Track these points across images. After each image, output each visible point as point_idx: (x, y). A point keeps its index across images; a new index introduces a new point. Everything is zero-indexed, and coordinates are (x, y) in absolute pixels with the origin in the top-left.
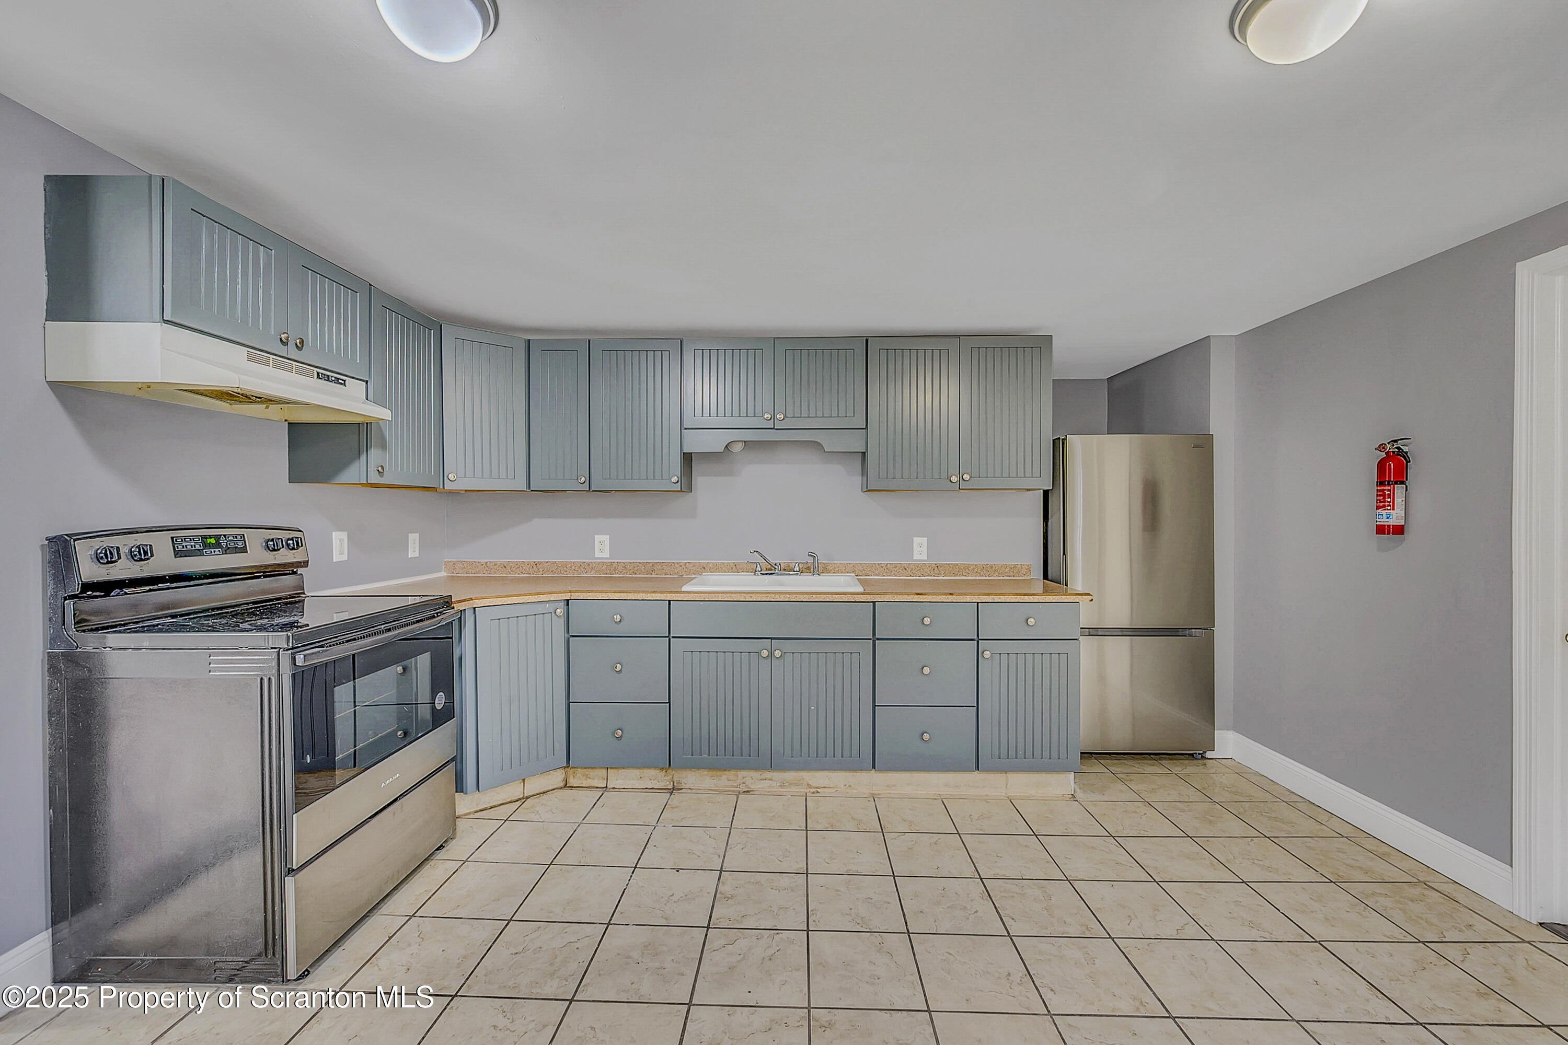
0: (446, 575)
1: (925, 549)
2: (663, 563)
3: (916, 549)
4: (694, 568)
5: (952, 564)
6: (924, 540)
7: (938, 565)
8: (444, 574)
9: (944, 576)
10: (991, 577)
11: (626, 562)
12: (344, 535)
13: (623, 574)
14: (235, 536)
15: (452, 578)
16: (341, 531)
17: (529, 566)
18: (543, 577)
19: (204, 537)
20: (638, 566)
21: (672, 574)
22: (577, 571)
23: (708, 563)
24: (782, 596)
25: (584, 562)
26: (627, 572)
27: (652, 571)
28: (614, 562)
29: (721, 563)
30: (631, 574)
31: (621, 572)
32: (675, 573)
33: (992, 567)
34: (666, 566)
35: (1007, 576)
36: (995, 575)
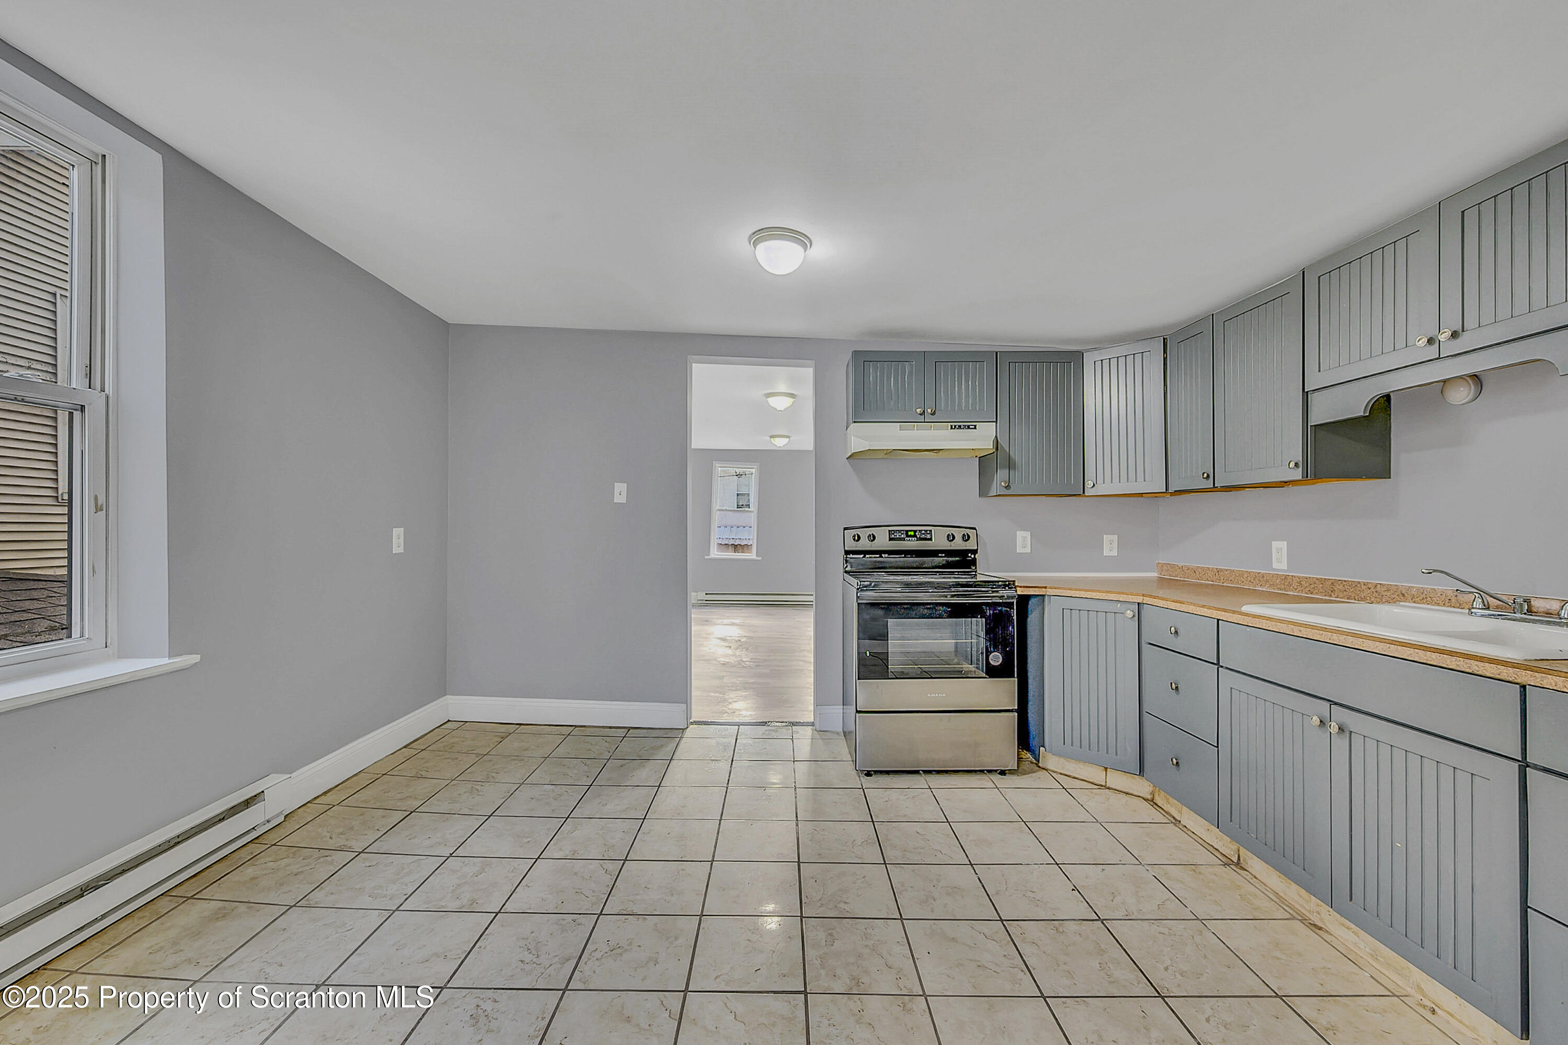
0: (1157, 575)
2: (1345, 581)
4: (1388, 594)
8: (1155, 574)
11: (1302, 577)
12: (1027, 535)
13: (1298, 592)
14: (926, 531)
15: (1161, 579)
16: (1025, 531)
17: (1212, 573)
18: (1223, 586)
19: (907, 531)
20: (1315, 583)
21: (1356, 598)
22: (1253, 583)
23: (1409, 587)
24: (1342, 638)
25: (1259, 573)
26: (1302, 590)
27: (1332, 591)
28: (1288, 575)
29: (1431, 589)
30: (1307, 593)
31: (1296, 589)
32: (1362, 598)
34: (1349, 586)
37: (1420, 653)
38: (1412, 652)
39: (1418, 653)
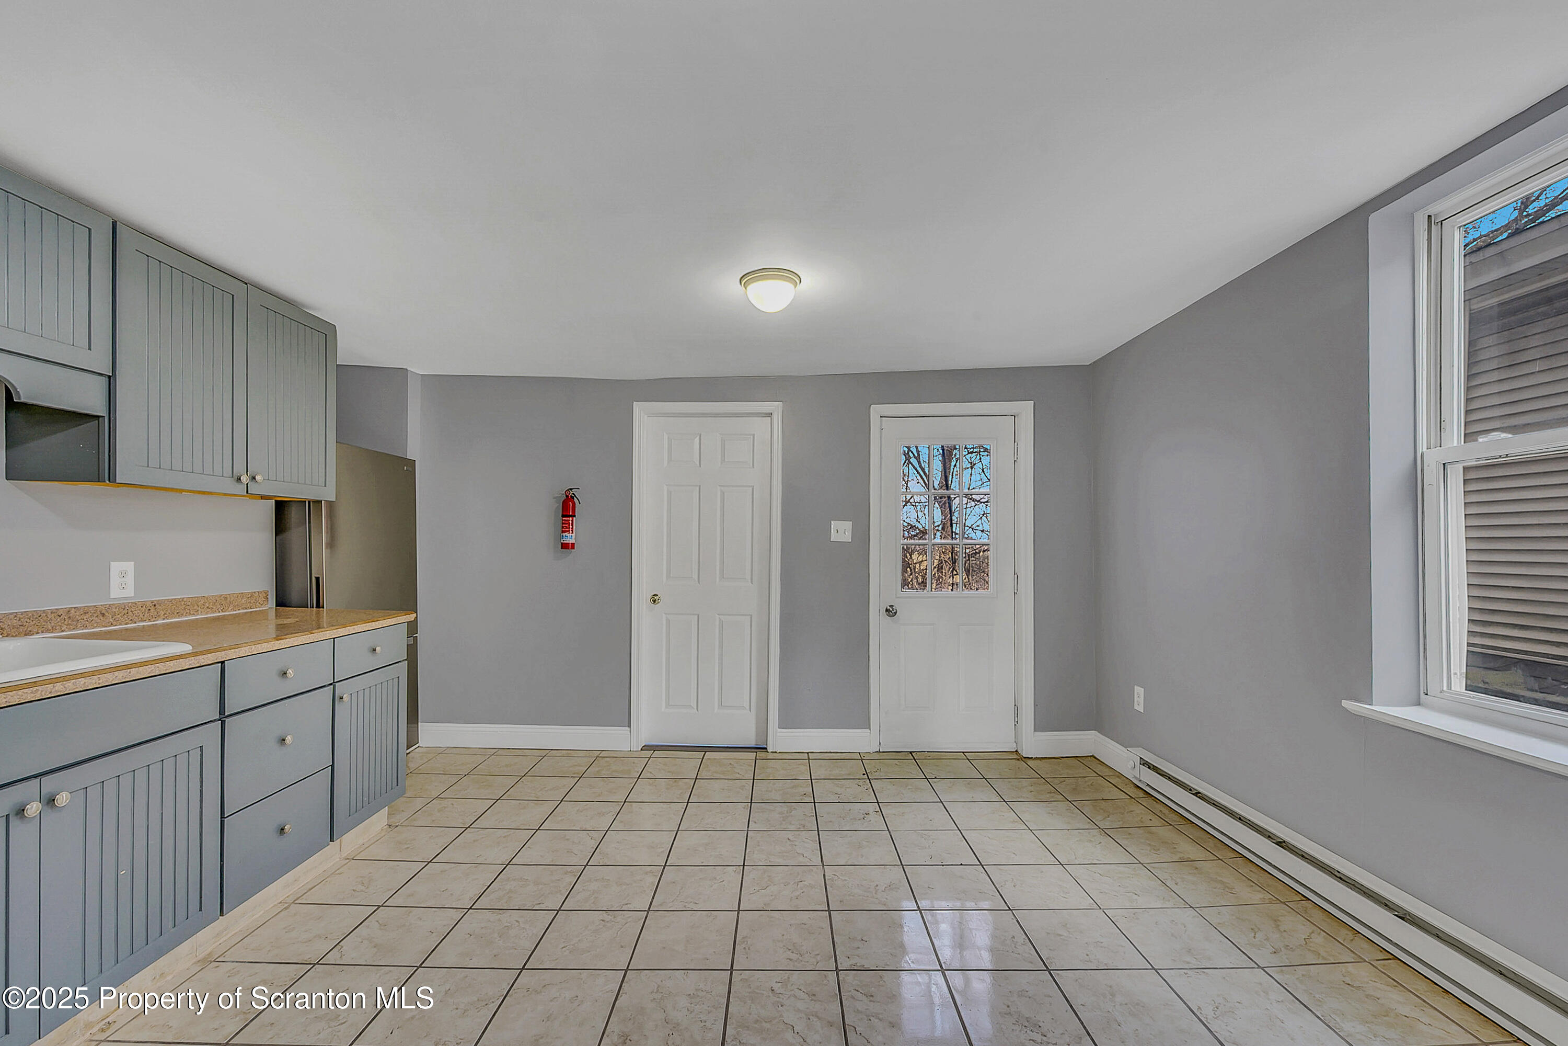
1: (130, 580)
3: (115, 581)
5: (175, 599)
6: (129, 566)
7: (155, 602)
9: (164, 619)
10: (225, 612)
33: (226, 599)
35: (243, 609)
36: (230, 609)
37: (160, 667)
38: (153, 668)
39: (158, 667)
